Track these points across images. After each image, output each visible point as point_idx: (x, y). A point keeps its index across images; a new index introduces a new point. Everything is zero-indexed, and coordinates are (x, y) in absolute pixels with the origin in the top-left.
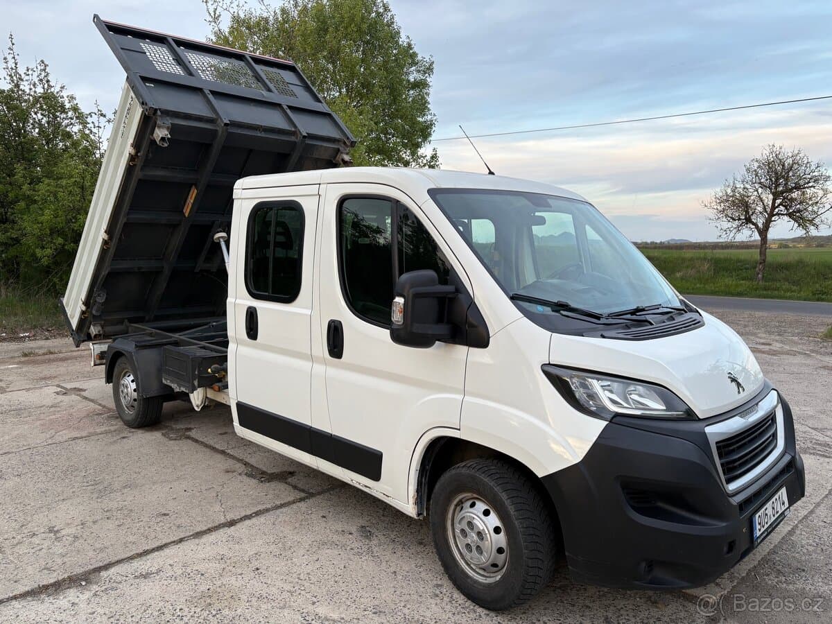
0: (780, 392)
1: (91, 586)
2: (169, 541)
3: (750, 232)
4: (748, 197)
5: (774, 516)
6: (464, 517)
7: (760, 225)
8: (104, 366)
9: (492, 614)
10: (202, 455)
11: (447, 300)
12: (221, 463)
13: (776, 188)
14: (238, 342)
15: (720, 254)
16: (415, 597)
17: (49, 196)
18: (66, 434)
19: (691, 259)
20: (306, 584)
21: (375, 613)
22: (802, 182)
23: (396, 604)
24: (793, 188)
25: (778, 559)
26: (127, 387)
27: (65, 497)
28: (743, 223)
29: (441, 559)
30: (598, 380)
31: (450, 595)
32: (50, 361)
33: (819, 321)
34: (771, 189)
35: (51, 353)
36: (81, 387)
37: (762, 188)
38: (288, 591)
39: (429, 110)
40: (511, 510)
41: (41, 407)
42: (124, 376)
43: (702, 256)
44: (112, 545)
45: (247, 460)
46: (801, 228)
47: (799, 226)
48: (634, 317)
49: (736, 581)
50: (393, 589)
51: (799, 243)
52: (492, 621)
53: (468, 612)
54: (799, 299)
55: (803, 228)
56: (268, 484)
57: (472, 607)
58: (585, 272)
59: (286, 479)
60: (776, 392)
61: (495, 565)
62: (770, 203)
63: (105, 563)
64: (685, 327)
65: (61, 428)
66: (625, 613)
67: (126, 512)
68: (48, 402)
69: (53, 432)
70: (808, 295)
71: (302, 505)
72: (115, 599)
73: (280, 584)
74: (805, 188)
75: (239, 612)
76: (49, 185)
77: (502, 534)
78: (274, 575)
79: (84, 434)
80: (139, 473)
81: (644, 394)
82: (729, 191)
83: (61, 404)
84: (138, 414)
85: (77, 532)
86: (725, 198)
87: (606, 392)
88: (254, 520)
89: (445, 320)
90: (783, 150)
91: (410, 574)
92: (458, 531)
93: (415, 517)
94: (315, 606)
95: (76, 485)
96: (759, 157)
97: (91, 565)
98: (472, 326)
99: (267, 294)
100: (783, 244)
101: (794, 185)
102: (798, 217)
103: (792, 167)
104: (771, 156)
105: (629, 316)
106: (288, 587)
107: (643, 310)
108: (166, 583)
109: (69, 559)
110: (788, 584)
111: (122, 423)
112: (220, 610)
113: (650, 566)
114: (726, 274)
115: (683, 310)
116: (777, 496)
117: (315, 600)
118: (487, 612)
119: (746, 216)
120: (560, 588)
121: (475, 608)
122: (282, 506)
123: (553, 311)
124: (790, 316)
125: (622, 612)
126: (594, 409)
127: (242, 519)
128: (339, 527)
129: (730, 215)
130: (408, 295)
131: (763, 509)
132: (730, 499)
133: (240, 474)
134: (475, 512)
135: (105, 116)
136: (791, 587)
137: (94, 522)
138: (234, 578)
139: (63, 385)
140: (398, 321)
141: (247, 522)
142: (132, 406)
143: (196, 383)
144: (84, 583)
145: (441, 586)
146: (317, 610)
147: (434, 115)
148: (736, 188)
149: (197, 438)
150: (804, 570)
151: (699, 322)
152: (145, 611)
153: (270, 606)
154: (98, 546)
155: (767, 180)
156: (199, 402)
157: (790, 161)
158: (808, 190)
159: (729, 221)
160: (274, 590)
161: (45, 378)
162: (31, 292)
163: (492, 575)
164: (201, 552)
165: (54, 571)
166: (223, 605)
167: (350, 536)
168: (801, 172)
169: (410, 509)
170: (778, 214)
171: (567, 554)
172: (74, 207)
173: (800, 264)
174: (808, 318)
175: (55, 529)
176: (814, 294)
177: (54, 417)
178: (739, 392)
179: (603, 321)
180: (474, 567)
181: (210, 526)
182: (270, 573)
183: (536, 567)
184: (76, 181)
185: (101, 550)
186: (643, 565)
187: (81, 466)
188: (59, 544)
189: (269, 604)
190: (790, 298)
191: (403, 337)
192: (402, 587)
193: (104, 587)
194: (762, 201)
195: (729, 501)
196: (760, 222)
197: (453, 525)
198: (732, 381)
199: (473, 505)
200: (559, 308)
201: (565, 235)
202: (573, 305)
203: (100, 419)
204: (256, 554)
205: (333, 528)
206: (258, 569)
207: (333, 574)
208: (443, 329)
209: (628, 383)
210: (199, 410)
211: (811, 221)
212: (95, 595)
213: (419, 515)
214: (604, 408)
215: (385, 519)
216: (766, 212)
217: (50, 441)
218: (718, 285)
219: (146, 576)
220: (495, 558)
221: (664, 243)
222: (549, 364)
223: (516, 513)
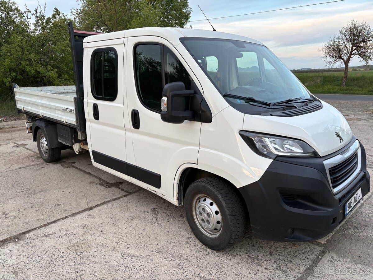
0: (360, 141)
1: (20, 242)
2: (60, 218)
3: (340, 63)
4: (340, 46)
5: (355, 203)
6: (200, 206)
7: (345, 60)
8: (32, 134)
9: (215, 252)
10: (79, 174)
11: (190, 97)
12: (88, 179)
13: (353, 41)
14: (90, 121)
15: (326, 74)
16: (177, 244)
17: (7, 52)
18: (16, 166)
19: (312, 77)
20: (125, 238)
21: (158, 252)
22: (366, 38)
23: (168, 248)
24: (361, 41)
25: (354, 220)
26: (43, 144)
27: (12, 197)
28: (337, 59)
29: (190, 225)
30: (268, 138)
31: (194, 243)
32: (12, 131)
33: (371, 104)
34: (351, 42)
35: (13, 127)
36: (25, 143)
37: (347, 41)
38: (116, 242)
39: (188, 6)
40: (224, 203)
41: (6, 153)
42: (42, 138)
43: (317, 75)
44: (32, 220)
45: (100, 177)
46: (364, 61)
47: (363, 59)
48: (287, 104)
49: (334, 232)
50: (167, 240)
51: (361, 68)
52: (214, 255)
53: (203, 251)
54: (362, 94)
55: (365, 60)
56: (109, 189)
57: (205, 248)
58: (263, 82)
59: (119, 186)
60: (358, 141)
61: (216, 229)
62: (350, 49)
63: (28, 229)
64: (313, 109)
65: (14, 163)
66: (280, 250)
67: (40, 204)
68: (9, 151)
69: (10, 165)
70: (366, 92)
71: (125, 198)
72: (31, 248)
73: (112, 238)
74: (367, 41)
75: (91, 253)
76: (6, 47)
77: (219, 214)
78: (109, 234)
79: (24, 166)
80: (49, 184)
81: (291, 144)
82: (331, 43)
83: (15, 151)
84: (49, 157)
85: (16, 214)
86: (329, 47)
87: (272, 144)
88: (102, 207)
89: (190, 109)
90: (358, 22)
91: (176, 232)
92: (198, 212)
93: (177, 205)
94: (128, 249)
95: (18, 191)
96: (346, 26)
97: (21, 231)
98: (203, 111)
99: (102, 97)
100: (354, 69)
101: (362, 40)
102: (363, 56)
103: (361, 31)
104: (352, 26)
105: (285, 104)
106: (116, 240)
107: (292, 101)
108: (57, 239)
109: (11, 228)
110: (360, 233)
111: (42, 160)
112: (82, 252)
113: (293, 231)
114: (328, 83)
115: (312, 100)
116: (357, 193)
117: (128, 246)
118: (212, 251)
119: (339, 56)
120: (247, 238)
121: (207, 249)
122: (116, 199)
123: (246, 102)
124: (357, 102)
125: (278, 249)
126: (266, 153)
127: (96, 206)
128: (142, 209)
129: (332, 55)
130: (169, 95)
131: (350, 200)
132: (334, 196)
133: (97, 184)
134: (206, 204)
135: (30, 12)
136: (361, 235)
137: (25, 209)
138: (90, 236)
139: (16, 142)
140: (164, 110)
141: (99, 208)
142: (46, 152)
143: (74, 141)
144: (17, 240)
145: (190, 238)
146: (129, 251)
147: (191, 8)
148: (335, 42)
149: (77, 167)
150: (367, 226)
151: (320, 106)
152: (45, 254)
153: (106, 250)
154: (25, 221)
155: (349, 37)
156: (77, 150)
157: (361, 28)
158: (368, 42)
159: (331, 58)
160: (109, 242)
161: (9, 140)
162: (3, 99)
163: (215, 233)
164: (75, 223)
165: (3, 234)
166: (84, 250)
167: (148, 213)
168: (366, 33)
169: (175, 202)
170: (354, 54)
171: (251, 225)
172: (19, 58)
173: (363, 78)
174: (365, 103)
175: (6, 213)
176: (369, 92)
177: (11, 158)
178: (341, 142)
179: (271, 107)
180: (206, 230)
181: (80, 210)
182: (107, 233)
183: (236, 231)
184: (18, 45)
185: (27, 223)
186: (290, 230)
187: (21, 182)
188: (7, 221)
189: (106, 249)
190: (358, 94)
191: (167, 118)
192: (172, 239)
193: (26, 242)
194: (347, 48)
195: (334, 198)
196: (345, 58)
197: (195, 209)
198: (337, 137)
199: (205, 200)
200: (249, 101)
201: (254, 67)
202: (256, 99)
203: (32, 158)
204: (102, 224)
205: (139, 209)
206: (102, 231)
207: (138, 233)
208: (188, 113)
209: (283, 139)
210: (78, 154)
211: (369, 57)
212: (22, 246)
213: (179, 204)
214: (271, 153)
215: (165, 204)
216: (348, 53)
217: (8, 170)
218: (325, 88)
219: (47, 236)
220: (216, 226)
221: (299, 70)
222: (243, 130)
223: (226, 205)
